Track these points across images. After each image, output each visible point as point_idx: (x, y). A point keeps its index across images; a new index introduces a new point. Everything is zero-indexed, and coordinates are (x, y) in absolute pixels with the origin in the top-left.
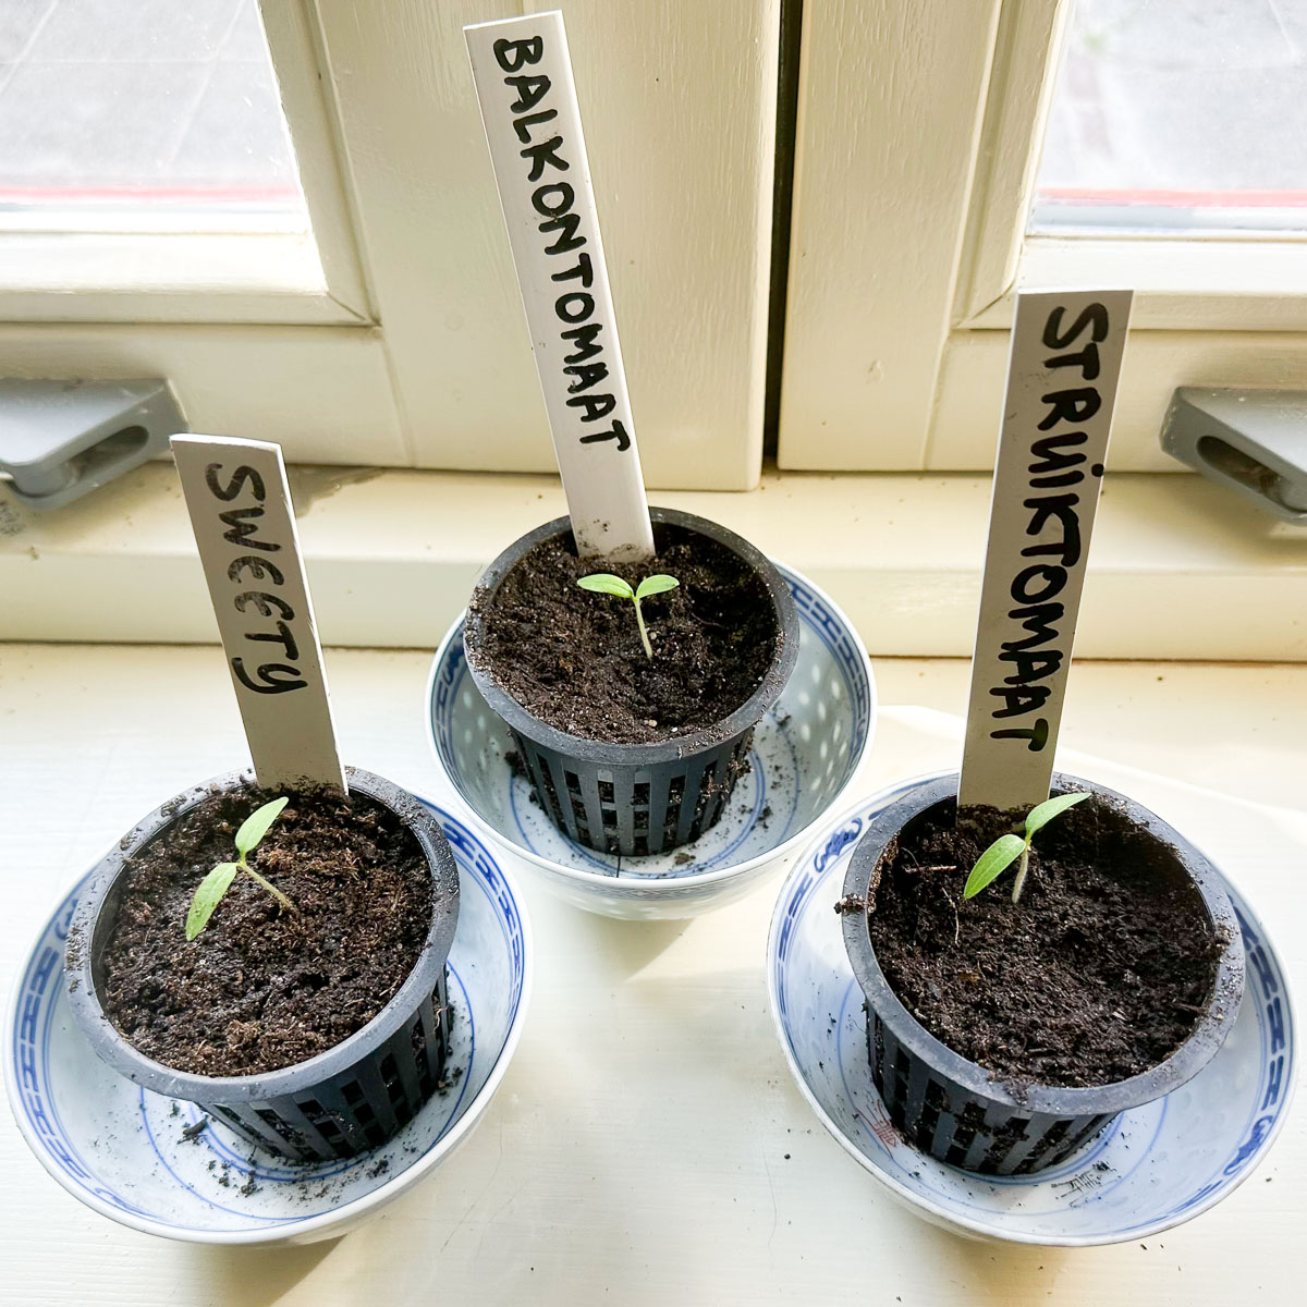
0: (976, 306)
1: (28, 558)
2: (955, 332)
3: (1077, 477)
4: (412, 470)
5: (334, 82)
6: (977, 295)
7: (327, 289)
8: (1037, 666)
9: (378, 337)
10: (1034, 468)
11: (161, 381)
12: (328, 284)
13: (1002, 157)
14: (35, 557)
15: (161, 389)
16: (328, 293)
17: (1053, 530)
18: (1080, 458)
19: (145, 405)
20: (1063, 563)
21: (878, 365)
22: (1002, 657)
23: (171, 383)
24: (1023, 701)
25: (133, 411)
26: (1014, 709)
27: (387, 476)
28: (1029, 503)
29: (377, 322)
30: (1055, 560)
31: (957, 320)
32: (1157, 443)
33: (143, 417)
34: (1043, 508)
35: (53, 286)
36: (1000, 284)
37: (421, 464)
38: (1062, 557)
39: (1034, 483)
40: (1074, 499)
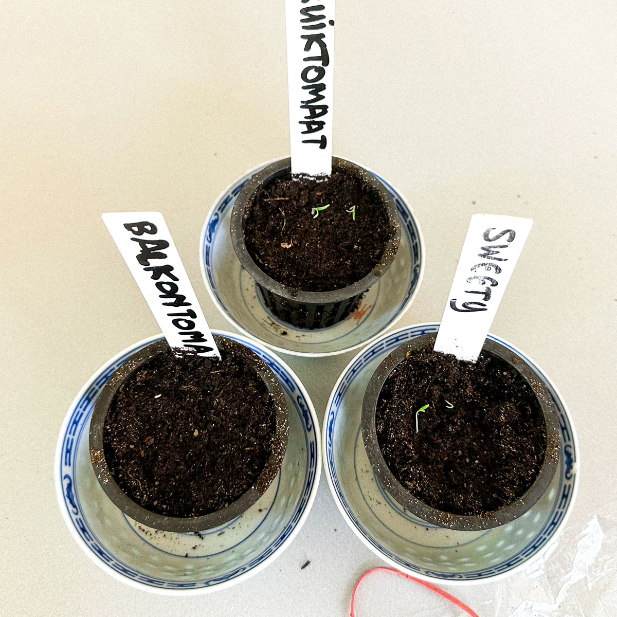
3: (322, 26)
8: (318, 111)
10: (302, 21)
17: (316, 50)
18: (323, 17)
20: (322, 64)
22: (302, 107)
24: (314, 127)
26: (310, 130)
28: (303, 37)
30: (319, 64)
34: (310, 40)
38: (321, 62)
39: (304, 27)
40: (323, 36)
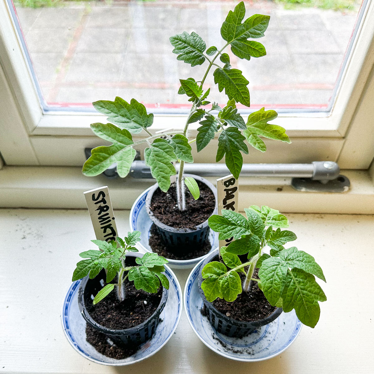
3: (110, 221)
10: (100, 222)
17: (109, 231)
18: (109, 217)
20: (113, 236)
28: (102, 228)
30: (112, 236)
34: (105, 228)
38: (112, 235)
39: (101, 224)
40: (111, 225)
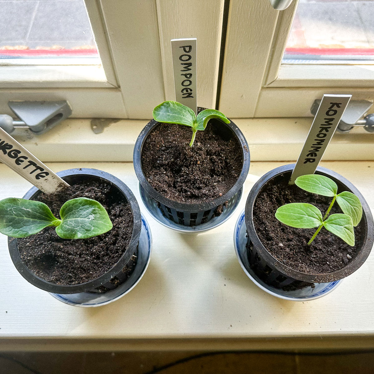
0: (268, 83)
1: (35, 145)
2: (263, 88)
4: (128, 119)
5: (109, 36)
6: (268, 80)
7: (107, 80)
9: (120, 91)
11: (65, 101)
12: (107, 79)
13: (276, 51)
14: (37, 145)
15: (65, 104)
16: (107, 81)
19: (62, 108)
21: (244, 96)
23: (68, 102)
25: (59, 110)
27: (122, 121)
29: (119, 87)
31: (263, 85)
32: (309, 111)
33: (61, 111)
35: (37, 80)
36: (274, 78)
37: (130, 118)
